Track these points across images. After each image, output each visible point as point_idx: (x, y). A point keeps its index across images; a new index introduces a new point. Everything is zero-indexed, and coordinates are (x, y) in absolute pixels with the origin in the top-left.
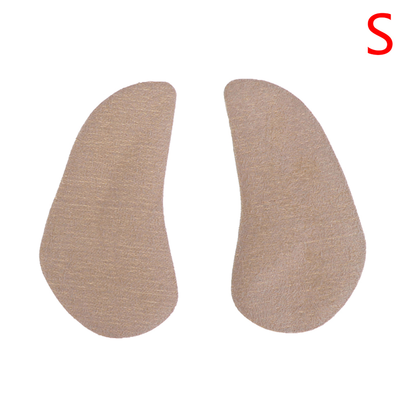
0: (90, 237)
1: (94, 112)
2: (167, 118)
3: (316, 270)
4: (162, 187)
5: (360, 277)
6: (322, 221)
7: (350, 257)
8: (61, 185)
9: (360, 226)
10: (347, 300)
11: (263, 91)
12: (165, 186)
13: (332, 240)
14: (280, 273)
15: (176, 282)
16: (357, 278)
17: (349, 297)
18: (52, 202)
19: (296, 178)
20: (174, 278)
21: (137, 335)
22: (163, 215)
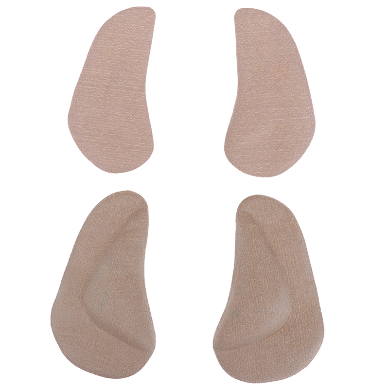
0: (98, 108)
1: (102, 27)
2: (149, 31)
3: (280, 139)
4: (145, 77)
5: (308, 146)
6: (288, 106)
7: (303, 132)
8: (81, 74)
9: (313, 113)
10: (298, 160)
11: (260, 17)
12: (147, 76)
13: (293, 120)
14: (257, 138)
15: (152, 138)
16: (307, 146)
17: (300, 158)
18: (76, 85)
19: (275, 77)
20: (151, 136)
21: (126, 171)
22: (145, 95)
